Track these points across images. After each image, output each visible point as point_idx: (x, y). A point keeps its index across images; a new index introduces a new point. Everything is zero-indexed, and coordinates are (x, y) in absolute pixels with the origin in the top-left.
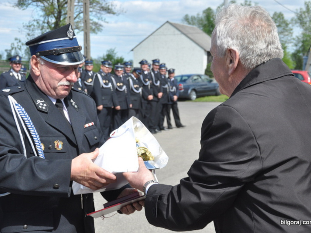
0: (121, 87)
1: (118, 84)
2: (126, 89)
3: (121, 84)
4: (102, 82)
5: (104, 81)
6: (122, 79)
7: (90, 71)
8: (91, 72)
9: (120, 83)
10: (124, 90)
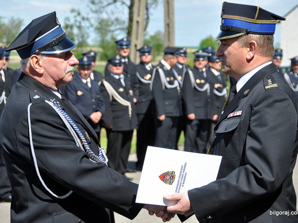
0: (201, 85)
1: (198, 81)
2: (209, 88)
3: (203, 81)
4: (164, 80)
5: (168, 79)
6: (205, 74)
7: (148, 63)
8: (150, 65)
9: (200, 80)
10: (206, 90)
